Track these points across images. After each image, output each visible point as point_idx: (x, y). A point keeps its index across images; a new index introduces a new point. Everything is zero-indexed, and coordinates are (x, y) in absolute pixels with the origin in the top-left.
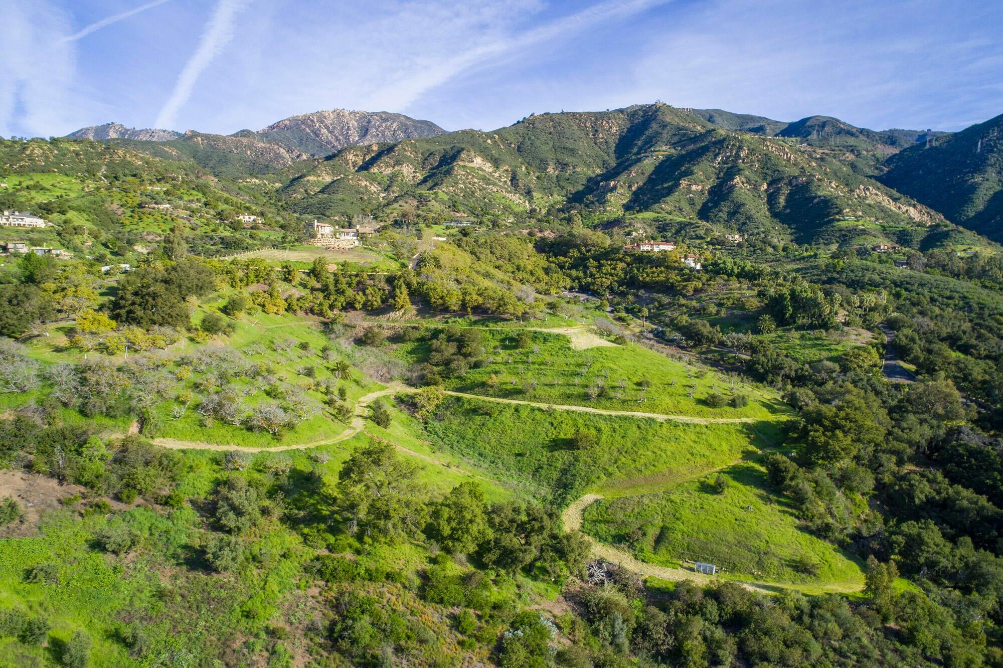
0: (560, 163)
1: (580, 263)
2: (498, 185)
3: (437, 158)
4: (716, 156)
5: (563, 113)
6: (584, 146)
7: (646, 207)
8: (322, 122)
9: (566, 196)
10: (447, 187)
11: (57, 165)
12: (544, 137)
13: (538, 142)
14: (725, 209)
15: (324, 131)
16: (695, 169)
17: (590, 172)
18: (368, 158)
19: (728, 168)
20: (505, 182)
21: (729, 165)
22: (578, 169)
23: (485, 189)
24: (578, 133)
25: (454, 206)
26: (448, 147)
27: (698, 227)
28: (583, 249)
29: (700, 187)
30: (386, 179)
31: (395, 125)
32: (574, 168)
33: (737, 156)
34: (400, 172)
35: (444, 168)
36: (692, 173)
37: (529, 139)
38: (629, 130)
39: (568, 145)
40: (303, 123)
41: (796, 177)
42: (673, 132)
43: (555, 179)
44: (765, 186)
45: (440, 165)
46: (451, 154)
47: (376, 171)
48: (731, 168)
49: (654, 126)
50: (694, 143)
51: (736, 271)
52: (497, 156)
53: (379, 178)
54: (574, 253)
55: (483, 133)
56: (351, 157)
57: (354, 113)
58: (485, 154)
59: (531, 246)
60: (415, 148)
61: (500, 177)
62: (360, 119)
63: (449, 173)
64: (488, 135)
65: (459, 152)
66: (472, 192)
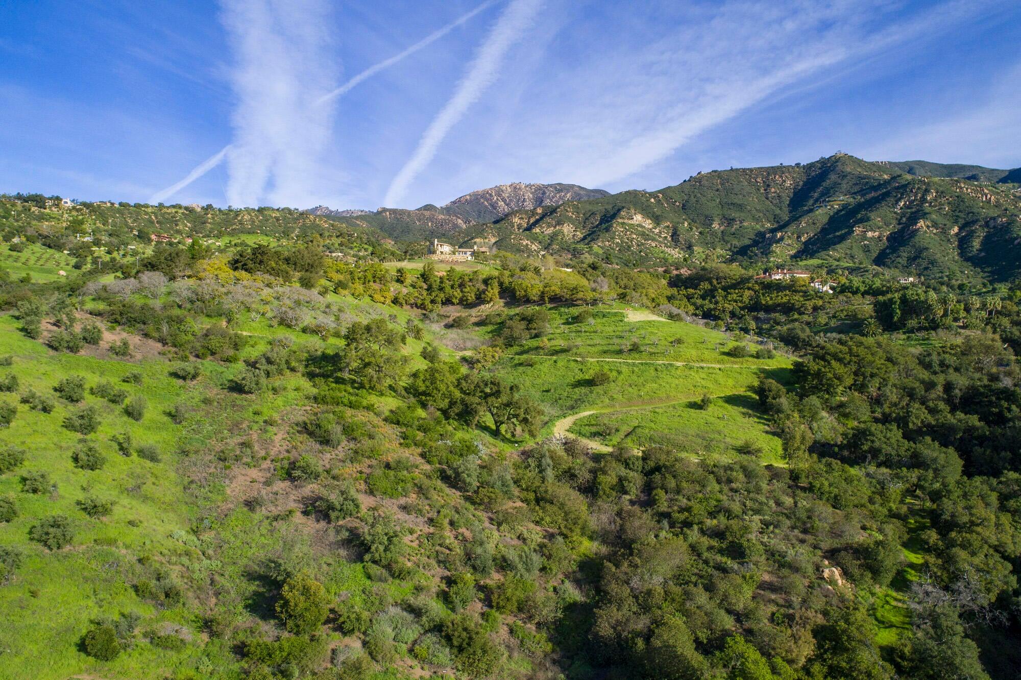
0: (726, 219)
1: (710, 294)
2: (657, 241)
3: (598, 217)
4: (898, 201)
5: (732, 169)
6: (754, 201)
7: (812, 255)
8: (500, 195)
9: (730, 250)
10: (603, 242)
11: (260, 227)
12: (710, 194)
13: (703, 199)
14: (905, 254)
15: (501, 203)
16: (872, 215)
17: (758, 226)
18: (532, 221)
19: (912, 213)
20: (666, 238)
21: (913, 210)
22: (745, 224)
23: (642, 244)
24: (748, 189)
25: (607, 258)
26: (609, 207)
27: (867, 271)
28: (715, 282)
29: (877, 234)
30: (546, 238)
31: (568, 195)
32: (741, 223)
33: (923, 200)
34: (561, 232)
35: (604, 226)
36: (868, 220)
37: (695, 196)
38: (805, 184)
39: (735, 201)
40: (482, 197)
41: (994, 219)
42: (854, 181)
43: (720, 235)
44: (956, 229)
45: (600, 224)
46: (612, 212)
47: (538, 230)
48: (915, 212)
49: (833, 177)
50: (876, 191)
51: (862, 289)
52: (659, 213)
53: (541, 237)
54: (706, 285)
55: (646, 193)
56: (516, 220)
57: (530, 186)
58: (647, 211)
59: (664, 282)
60: (577, 210)
61: (660, 232)
62: (536, 191)
63: (607, 230)
64: (652, 195)
65: (619, 210)
66: (629, 247)
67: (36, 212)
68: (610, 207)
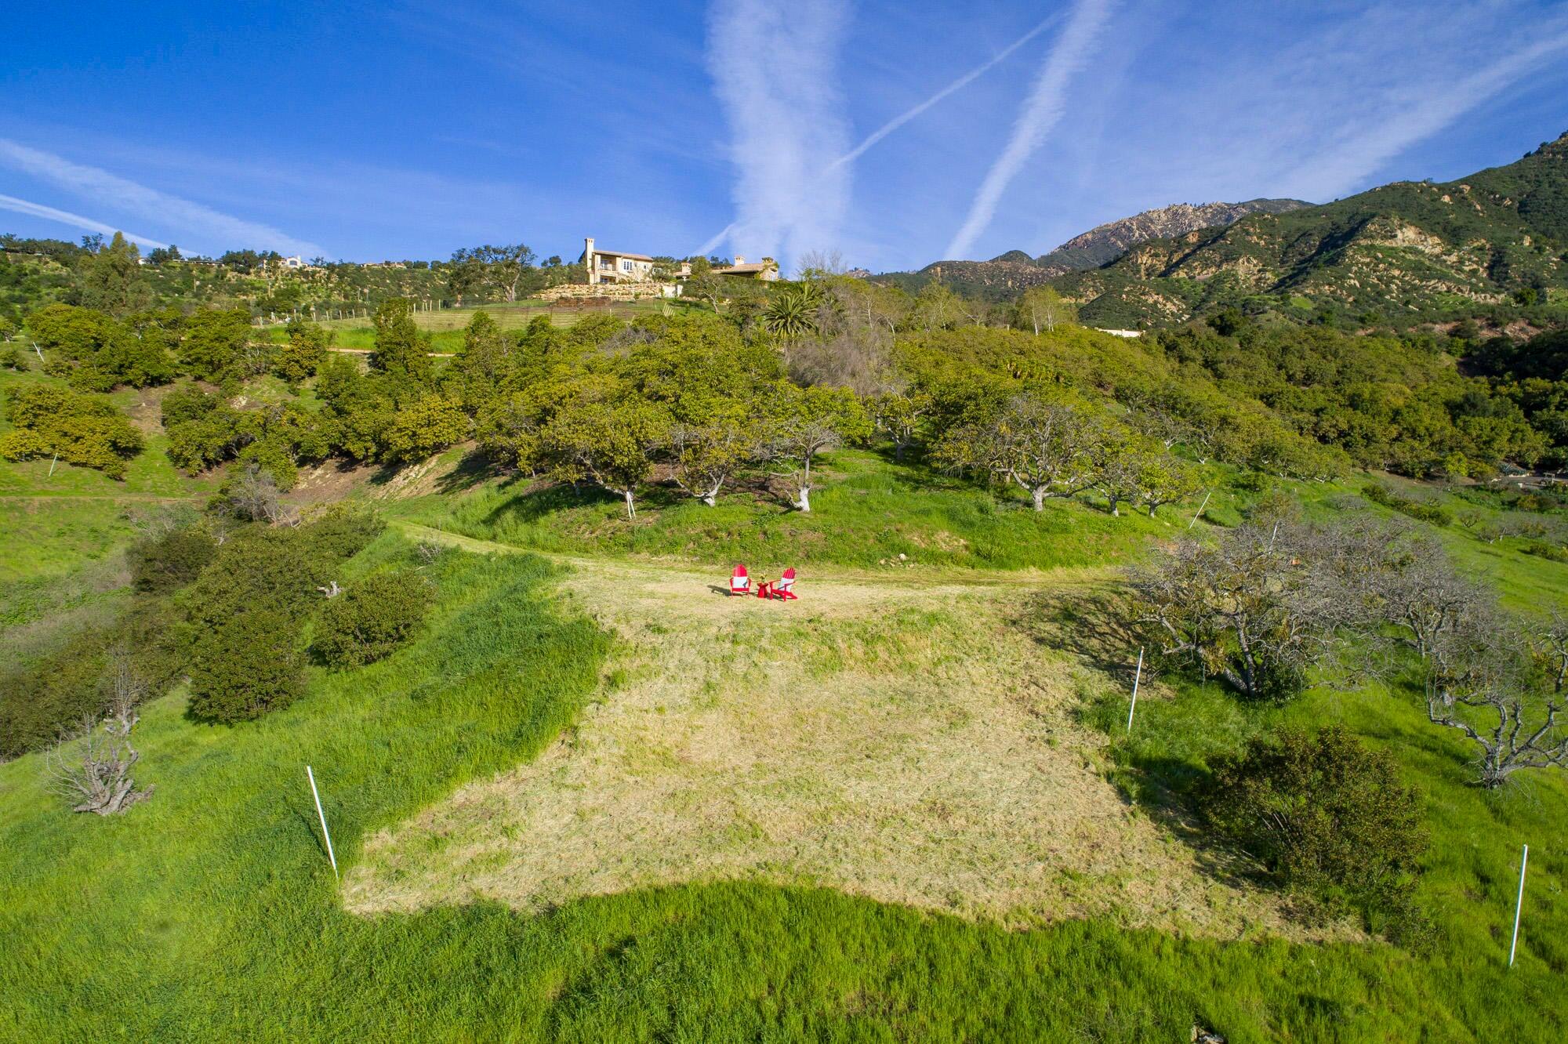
2: (1452, 279)
3: (1316, 241)
10: (1316, 286)
18: (1175, 258)
20: (1474, 272)
23: (1415, 288)
25: (1322, 319)
30: (1199, 289)
34: (1231, 274)
35: (1325, 256)
40: (1113, 234)
45: (1319, 252)
46: (1346, 228)
47: (1183, 275)
52: (1460, 223)
53: (1186, 287)
55: (1432, 186)
56: (1145, 260)
57: (1203, 208)
58: (1429, 219)
59: (1448, 361)
60: (1269, 229)
61: (1461, 261)
62: (1214, 215)
63: (1332, 262)
64: (1444, 188)
65: (1364, 222)
66: (1380, 294)
67: (233, 281)
68: (1345, 218)
